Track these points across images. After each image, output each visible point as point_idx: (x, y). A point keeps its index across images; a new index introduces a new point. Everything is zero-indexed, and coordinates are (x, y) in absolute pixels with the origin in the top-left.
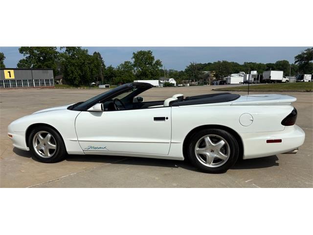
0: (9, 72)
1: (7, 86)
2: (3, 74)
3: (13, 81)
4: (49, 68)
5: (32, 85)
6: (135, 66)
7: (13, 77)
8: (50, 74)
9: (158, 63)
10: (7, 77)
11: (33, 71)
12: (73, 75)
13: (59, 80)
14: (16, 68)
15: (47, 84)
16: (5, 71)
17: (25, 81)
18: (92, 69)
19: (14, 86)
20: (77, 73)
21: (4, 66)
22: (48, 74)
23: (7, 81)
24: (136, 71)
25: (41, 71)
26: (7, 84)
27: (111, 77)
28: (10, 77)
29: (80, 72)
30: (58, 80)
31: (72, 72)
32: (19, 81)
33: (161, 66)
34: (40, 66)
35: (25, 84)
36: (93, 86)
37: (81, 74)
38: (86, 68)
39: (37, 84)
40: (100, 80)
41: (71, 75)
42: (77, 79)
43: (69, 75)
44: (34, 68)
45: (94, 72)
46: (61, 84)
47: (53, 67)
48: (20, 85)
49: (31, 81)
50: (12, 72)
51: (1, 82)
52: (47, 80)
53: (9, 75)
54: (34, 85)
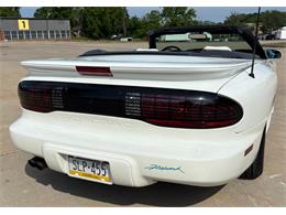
0: (24, 22)
1: (21, 38)
2: (17, 24)
3: (27, 32)
4: (65, 17)
5: (46, 37)
6: (163, 15)
7: (27, 28)
8: (66, 24)
9: (192, 12)
10: (21, 27)
11: (50, 21)
13: (77, 31)
17: (40, 32)
18: (113, 20)
20: (96, 23)
22: (64, 25)
23: (21, 32)
24: (164, 22)
25: (57, 21)
26: (21, 35)
27: (135, 29)
28: (25, 27)
30: (75, 31)
32: (33, 33)
33: (195, 16)
34: (57, 15)
35: (40, 36)
36: (114, 39)
37: (101, 25)
39: (52, 36)
40: (122, 32)
41: (90, 26)
42: (96, 30)
43: (88, 26)
44: (50, 18)
46: (79, 36)
47: (70, 17)
48: (34, 36)
49: (45, 32)
50: (26, 21)
51: (14, 33)
52: (63, 32)
53: (23, 25)
54: (49, 37)
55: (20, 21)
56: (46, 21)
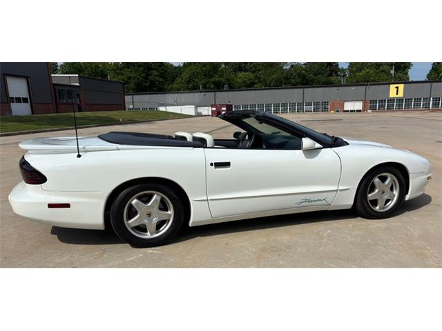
0: (397, 88)
1: (390, 108)
2: (388, 90)
3: (400, 100)
5: (427, 107)
7: (401, 95)
10: (393, 94)
11: (434, 84)
16: (391, 86)
17: (418, 100)
19: (400, 107)
21: (408, 78)
23: (392, 100)
26: (389, 105)
28: (397, 94)
32: (408, 100)
35: (417, 105)
39: (436, 104)
48: (408, 106)
49: (427, 100)
50: (401, 87)
51: (382, 101)
53: (396, 91)
54: (431, 106)
55: (393, 87)
56: (429, 84)
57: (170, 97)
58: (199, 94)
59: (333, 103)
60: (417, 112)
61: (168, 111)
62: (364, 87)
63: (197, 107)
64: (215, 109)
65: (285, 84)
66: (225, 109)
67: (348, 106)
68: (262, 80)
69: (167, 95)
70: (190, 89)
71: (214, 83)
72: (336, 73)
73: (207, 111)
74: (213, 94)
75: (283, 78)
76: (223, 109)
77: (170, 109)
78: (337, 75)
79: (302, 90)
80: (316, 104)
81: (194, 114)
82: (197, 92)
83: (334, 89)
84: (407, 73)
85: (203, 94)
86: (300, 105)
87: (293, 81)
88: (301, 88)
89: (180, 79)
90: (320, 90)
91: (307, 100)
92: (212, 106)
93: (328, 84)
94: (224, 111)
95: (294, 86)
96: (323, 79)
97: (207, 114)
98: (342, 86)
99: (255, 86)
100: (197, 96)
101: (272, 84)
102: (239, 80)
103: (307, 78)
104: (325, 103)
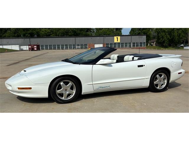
0: (117, 38)
1: (115, 47)
3: (119, 43)
4: (145, 34)
5: (130, 46)
7: (119, 41)
8: (144, 38)
10: (115, 41)
11: (132, 37)
12: (163, 39)
13: (154, 43)
14: (128, 35)
15: (141, 45)
16: (115, 37)
17: (126, 43)
18: (180, 34)
19: (119, 47)
20: (166, 37)
22: (142, 39)
23: (115, 44)
25: (137, 37)
28: (117, 41)
29: (169, 37)
30: (152, 42)
31: (163, 37)
32: (122, 44)
34: (140, 33)
35: (126, 46)
37: (170, 38)
38: (176, 34)
39: (134, 46)
41: (161, 39)
42: (166, 42)
43: (160, 39)
44: (135, 35)
45: (181, 36)
46: (155, 46)
47: (148, 34)
48: (122, 46)
49: (130, 43)
50: (119, 37)
51: (111, 44)
52: (141, 43)
54: (132, 46)
55: (115, 38)
56: (130, 37)
57: (4, 41)
58: (21, 39)
59: (90, 45)
60: (127, 49)
61: (4, 48)
62: (103, 37)
63: (20, 45)
64: (30, 47)
65: (66, 35)
66: (36, 47)
67: (96, 46)
68: (54, 33)
69: (3, 40)
70: (16, 37)
71: (29, 34)
72: (90, 30)
73: (26, 48)
74: (29, 39)
75: (65, 32)
76: (35, 47)
77: (5, 47)
78: (91, 32)
79: (74, 38)
80: (82, 45)
81: (19, 50)
82: (20, 38)
83: (90, 38)
84: (121, 32)
85: (23, 39)
86: (74, 45)
87: (70, 34)
88: (74, 37)
89: (10, 31)
90: (83, 38)
91: (77, 43)
92: (29, 45)
93: (87, 36)
94: (35, 48)
95: (71, 36)
96: (84, 33)
97: (26, 50)
98: (93, 37)
99: (51, 35)
100: (20, 40)
101: (60, 35)
102: (42, 33)
103: (77, 32)
104: (86, 45)
